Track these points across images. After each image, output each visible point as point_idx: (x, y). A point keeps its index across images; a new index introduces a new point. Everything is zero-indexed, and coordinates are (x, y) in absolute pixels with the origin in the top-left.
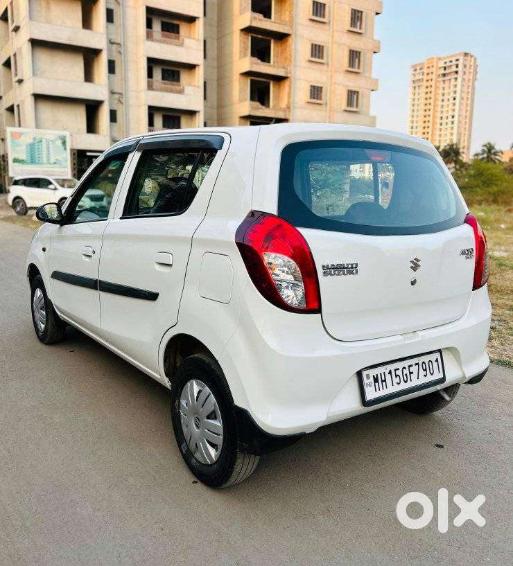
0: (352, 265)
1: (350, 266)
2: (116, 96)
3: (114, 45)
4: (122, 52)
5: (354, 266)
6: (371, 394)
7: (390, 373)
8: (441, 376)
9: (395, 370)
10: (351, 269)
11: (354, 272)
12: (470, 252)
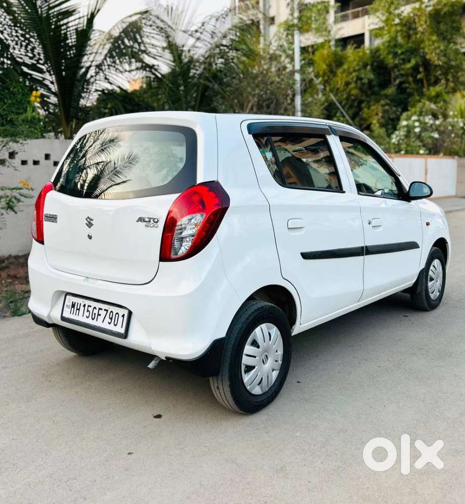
12: (152, 221)
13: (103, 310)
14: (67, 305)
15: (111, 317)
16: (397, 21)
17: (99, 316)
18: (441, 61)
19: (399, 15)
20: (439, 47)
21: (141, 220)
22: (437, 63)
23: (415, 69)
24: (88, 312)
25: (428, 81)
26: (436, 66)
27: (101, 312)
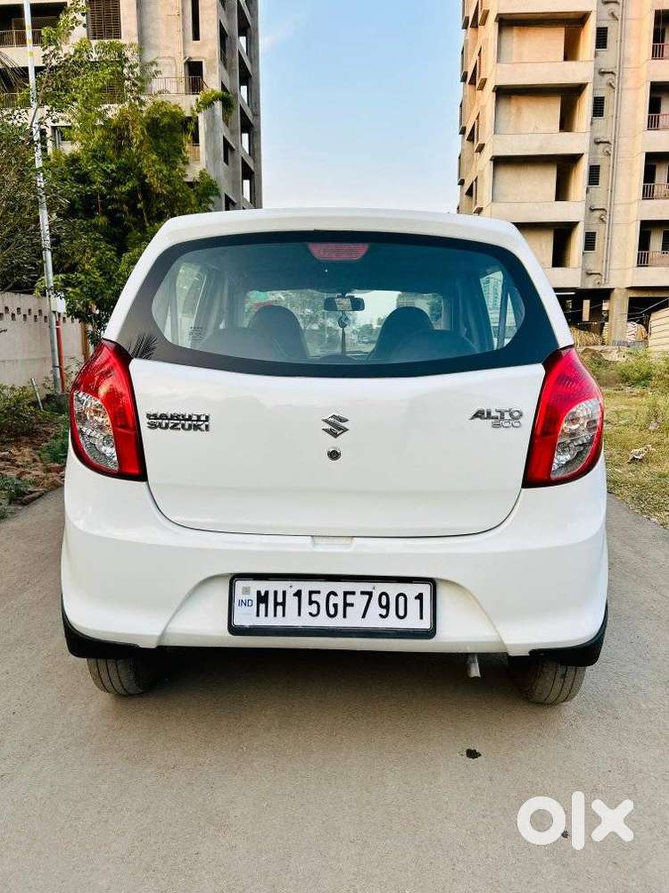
0: (199, 417)
1: (195, 418)
2: (597, 214)
3: (601, 146)
4: (611, 153)
5: (203, 418)
6: (245, 617)
7: (298, 594)
8: (425, 624)
9: (311, 593)
10: (196, 423)
11: (203, 427)
12: (507, 416)
13: (358, 593)
14: (241, 602)
15: (384, 603)
16: (99, 122)
17: (348, 608)
18: (165, 189)
19: (101, 115)
20: (161, 171)
21: (479, 415)
22: (159, 190)
23: (132, 194)
24: (315, 606)
25: (148, 213)
26: (158, 195)
27: (350, 599)
